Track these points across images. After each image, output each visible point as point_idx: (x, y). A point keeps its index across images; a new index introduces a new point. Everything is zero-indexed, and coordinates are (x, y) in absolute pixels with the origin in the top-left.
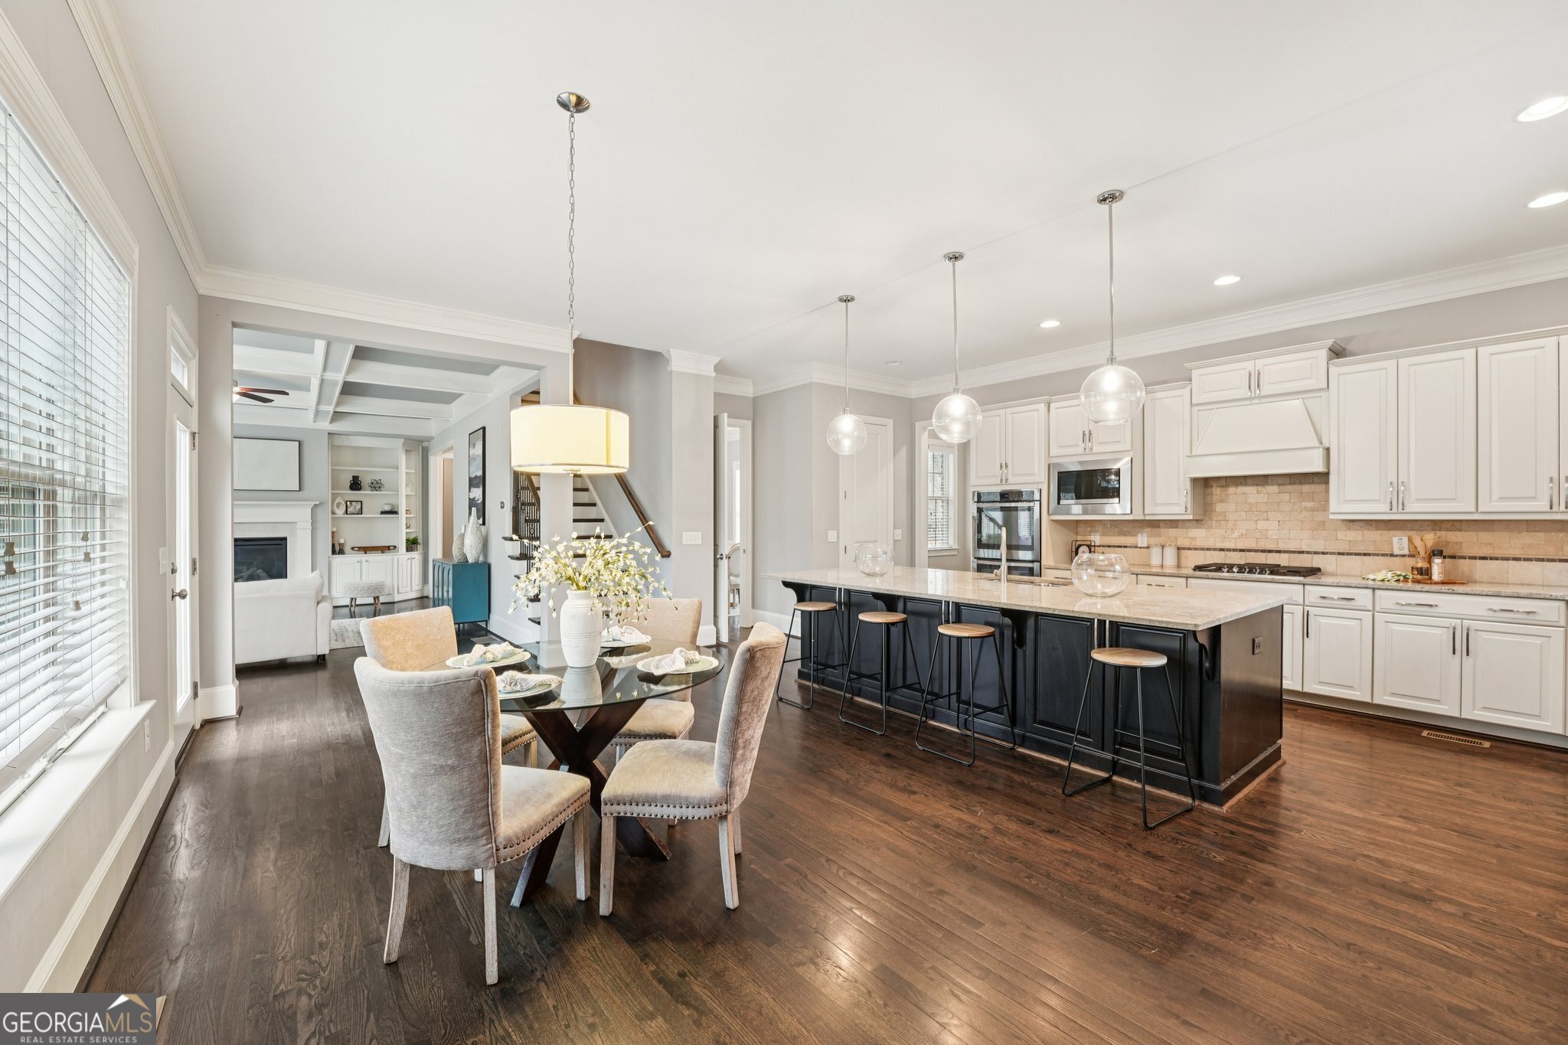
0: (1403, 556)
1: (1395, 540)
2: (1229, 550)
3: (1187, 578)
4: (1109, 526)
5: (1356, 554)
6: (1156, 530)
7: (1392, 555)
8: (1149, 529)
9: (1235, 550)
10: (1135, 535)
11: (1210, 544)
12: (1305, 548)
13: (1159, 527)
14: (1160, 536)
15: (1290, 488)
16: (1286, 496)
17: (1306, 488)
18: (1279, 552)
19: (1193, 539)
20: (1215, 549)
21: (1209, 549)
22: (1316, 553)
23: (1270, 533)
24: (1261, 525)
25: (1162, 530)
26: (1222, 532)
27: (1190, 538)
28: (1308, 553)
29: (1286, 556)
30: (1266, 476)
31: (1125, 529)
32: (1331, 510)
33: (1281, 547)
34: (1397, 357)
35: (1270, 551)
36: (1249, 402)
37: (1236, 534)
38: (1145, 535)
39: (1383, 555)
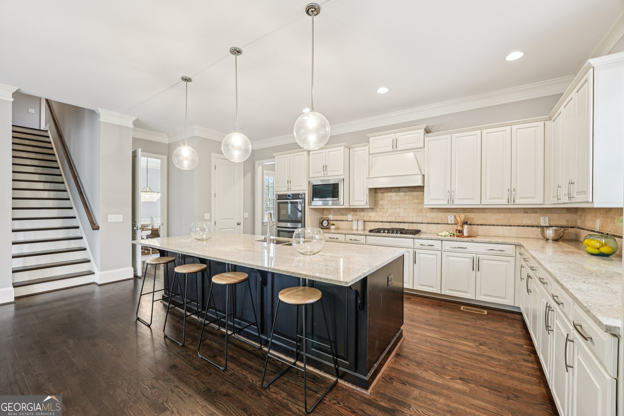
0: (452, 224)
1: (449, 217)
2: (384, 222)
3: (366, 236)
4: (336, 211)
5: (435, 224)
6: (355, 213)
7: (448, 224)
8: (353, 213)
9: (387, 222)
10: (347, 215)
11: (377, 219)
12: (414, 221)
13: (356, 211)
14: (357, 216)
15: (408, 193)
16: (407, 197)
17: (415, 194)
18: (404, 223)
19: (370, 217)
20: (379, 222)
21: (376, 222)
22: (419, 223)
23: (401, 214)
24: (398, 210)
25: (358, 213)
26: (382, 213)
27: (369, 216)
28: (416, 223)
29: (407, 224)
30: (399, 188)
31: (343, 213)
32: (425, 203)
33: (405, 220)
34: (451, 133)
35: (401, 222)
36: (392, 153)
37: (387, 215)
38: (351, 215)
39: (445, 224)
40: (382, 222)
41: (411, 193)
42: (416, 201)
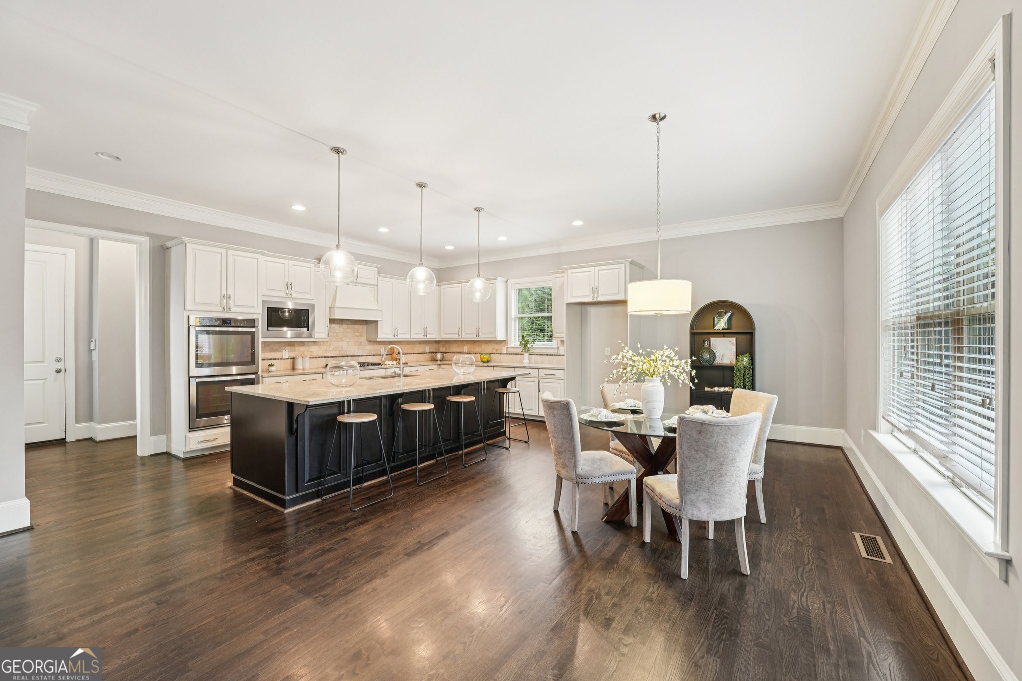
0: (382, 355)
1: (381, 348)
2: (328, 357)
5: (371, 355)
6: (293, 348)
7: (380, 355)
8: (289, 347)
9: (331, 357)
10: (281, 351)
11: (319, 355)
12: (356, 354)
13: (294, 346)
15: (351, 326)
16: (349, 330)
17: (356, 326)
18: (347, 356)
19: (312, 352)
20: (322, 357)
21: (319, 357)
22: (359, 356)
23: (344, 347)
24: (341, 343)
25: (297, 348)
26: (325, 347)
28: (357, 356)
30: (342, 320)
31: (275, 348)
32: (379, 337)
33: (348, 354)
34: (395, 279)
35: (344, 356)
37: (331, 348)
38: (287, 351)
39: (378, 355)
40: (325, 357)
41: (353, 326)
42: (357, 334)
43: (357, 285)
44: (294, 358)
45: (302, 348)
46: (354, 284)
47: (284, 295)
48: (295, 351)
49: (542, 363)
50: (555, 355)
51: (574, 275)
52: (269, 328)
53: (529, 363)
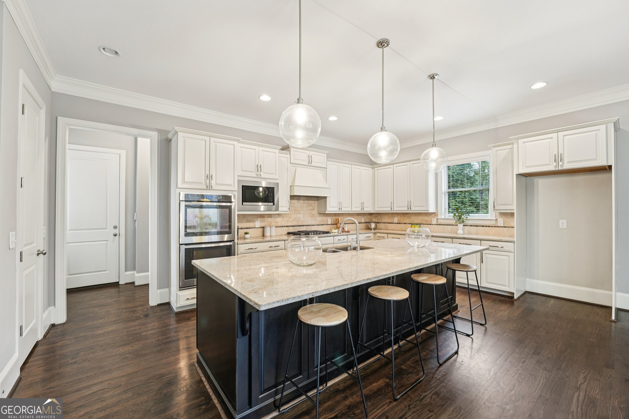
0: (330, 225)
1: (329, 219)
2: (289, 226)
3: (285, 241)
4: (241, 217)
5: (321, 225)
6: (263, 219)
7: (328, 225)
8: (260, 219)
9: (291, 226)
10: (254, 222)
11: (283, 224)
12: (310, 224)
13: (264, 217)
14: (265, 222)
15: (306, 201)
16: (305, 205)
17: (310, 202)
18: (303, 226)
20: (285, 226)
21: (283, 227)
22: (312, 225)
23: (301, 218)
24: (299, 216)
25: (266, 219)
26: (287, 219)
27: (276, 222)
28: (311, 225)
29: (305, 227)
30: (300, 196)
31: (250, 219)
32: (328, 210)
33: (304, 224)
35: (301, 226)
37: (291, 220)
38: (259, 221)
39: (326, 225)
40: (287, 226)
41: (308, 201)
42: (311, 208)
43: (311, 167)
44: (264, 228)
45: (270, 219)
46: (309, 167)
47: (254, 175)
48: (264, 221)
49: (477, 234)
50: (492, 227)
51: (527, 144)
52: (243, 203)
53: (464, 234)
